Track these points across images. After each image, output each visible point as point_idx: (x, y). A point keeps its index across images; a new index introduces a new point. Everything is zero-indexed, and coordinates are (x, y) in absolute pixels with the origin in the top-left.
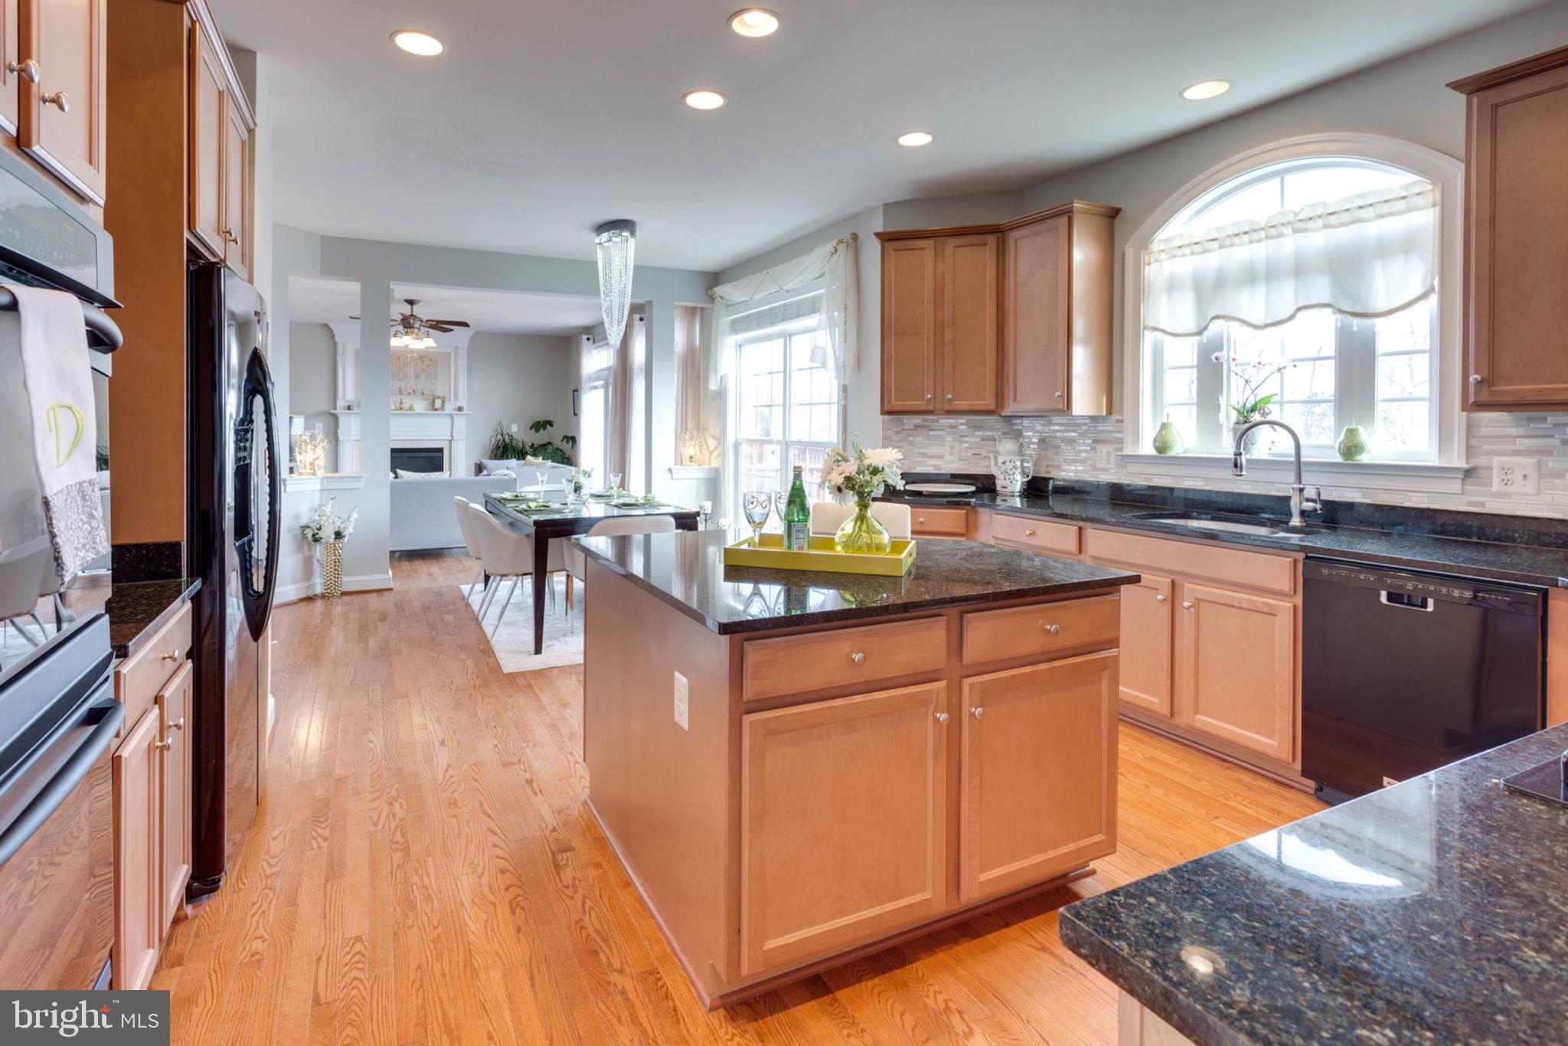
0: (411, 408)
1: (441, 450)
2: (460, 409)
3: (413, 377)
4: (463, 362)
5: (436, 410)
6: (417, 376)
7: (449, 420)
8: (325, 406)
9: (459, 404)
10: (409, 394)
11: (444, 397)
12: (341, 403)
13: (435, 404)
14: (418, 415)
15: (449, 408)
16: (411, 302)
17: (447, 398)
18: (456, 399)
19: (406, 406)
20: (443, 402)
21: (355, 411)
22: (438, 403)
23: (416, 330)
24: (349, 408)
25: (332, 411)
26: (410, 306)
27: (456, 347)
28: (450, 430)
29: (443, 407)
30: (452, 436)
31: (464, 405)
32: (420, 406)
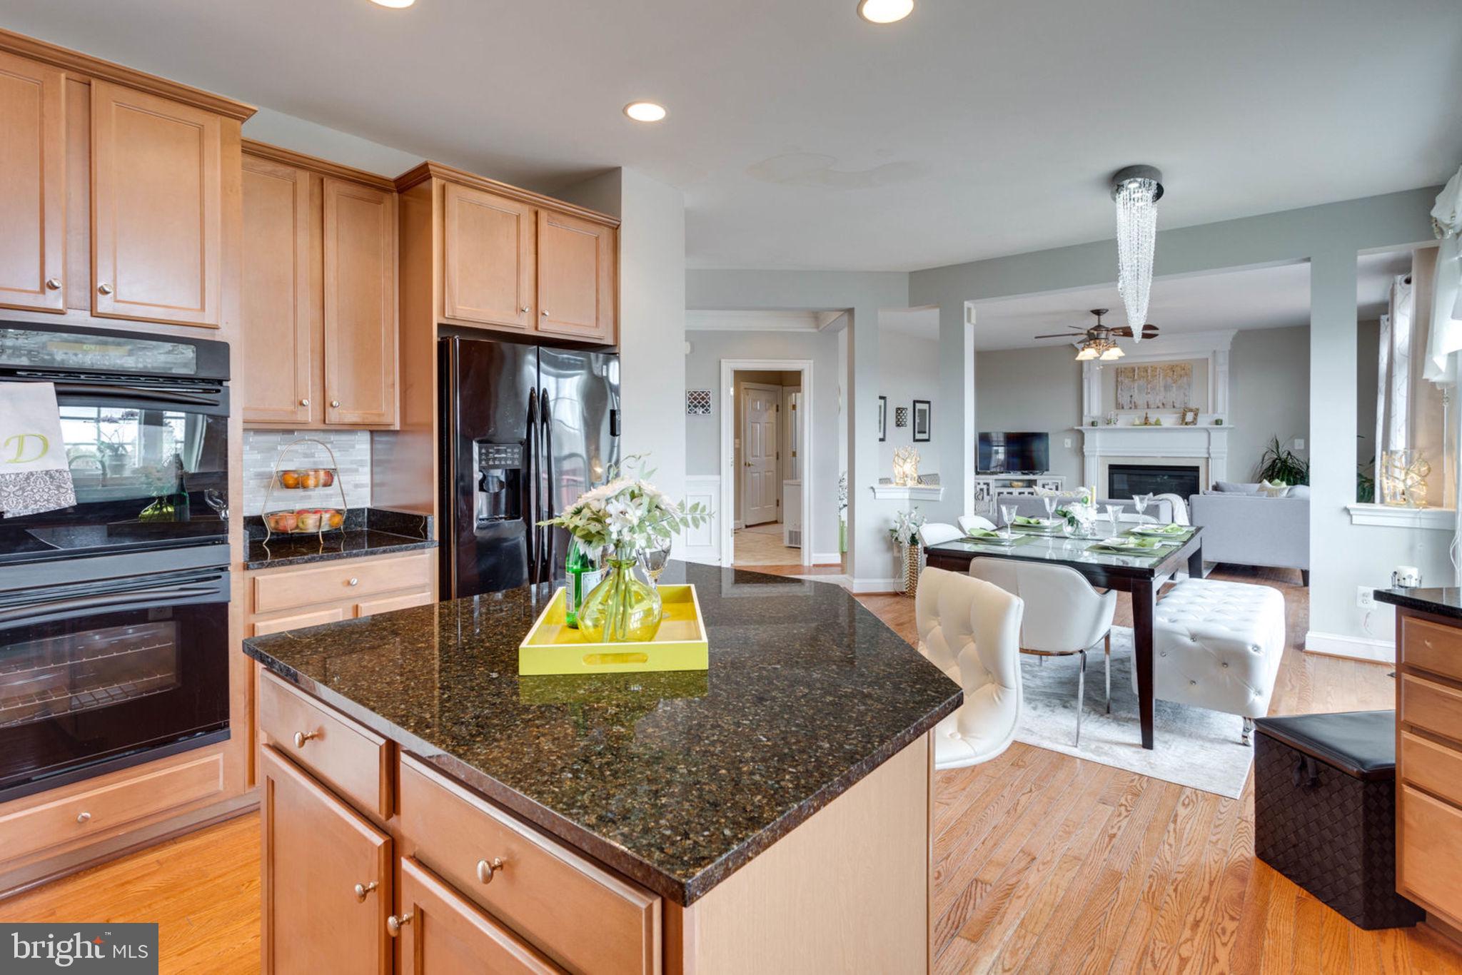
0: (1158, 423)
1: (1196, 469)
2: (1218, 422)
3: (1162, 389)
4: (1223, 367)
5: (1186, 424)
6: (1167, 388)
7: (1205, 435)
8: (1071, 422)
9: (1217, 417)
10: (1158, 407)
11: (1198, 410)
12: (1086, 420)
13: (1187, 417)
14: (1168, 430)
15: (1204, 421)
16: (1098, 312)
17: (1201, 410)
18: (1215, 411)
19: (1152, 420)
20: (1196, 415)
21: (1100, 427)
22: (1189, 417)
23: (1103, 341)
24: (1093, 424)
25: (1080, 428)
26: (1097, 317)
27: (1215, 352)
28: (1206, 446)
29: (1194, 422)
30: (1209, 453)
31: (1225, 418)
32: (1169, 420)
